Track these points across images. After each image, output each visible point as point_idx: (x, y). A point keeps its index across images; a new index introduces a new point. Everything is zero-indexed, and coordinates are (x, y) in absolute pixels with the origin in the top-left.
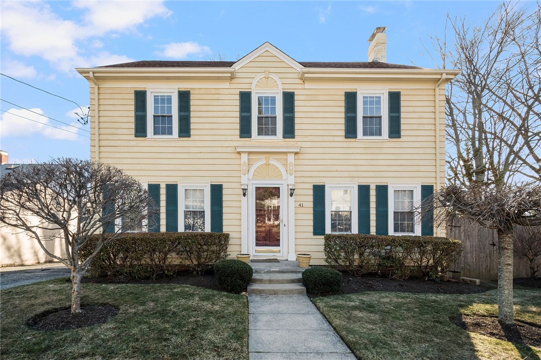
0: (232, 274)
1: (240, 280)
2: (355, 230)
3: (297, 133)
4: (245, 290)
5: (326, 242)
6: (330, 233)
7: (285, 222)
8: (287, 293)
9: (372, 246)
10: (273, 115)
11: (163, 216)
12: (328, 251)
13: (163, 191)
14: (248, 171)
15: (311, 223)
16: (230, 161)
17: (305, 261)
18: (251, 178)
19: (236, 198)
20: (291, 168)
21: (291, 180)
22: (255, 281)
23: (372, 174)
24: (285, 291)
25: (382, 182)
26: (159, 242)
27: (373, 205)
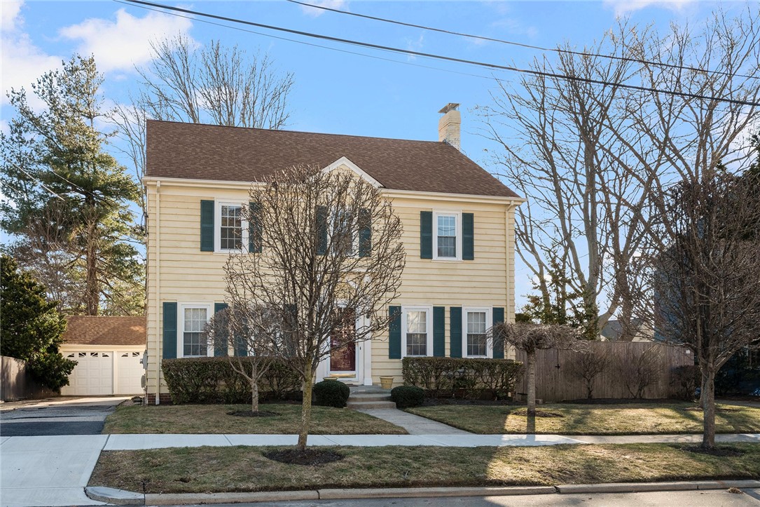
0: (336, 392)
1: (342, 396)
2: (430, 353)
5: (403, 365)
6: (406, 356)
7: (361, 344)
8: (381, 407)
9: (448, 369)
12: (406, 374)
22: (350, 399)
23: (446, 296)
25: (456, 304)
27: (447, 327)
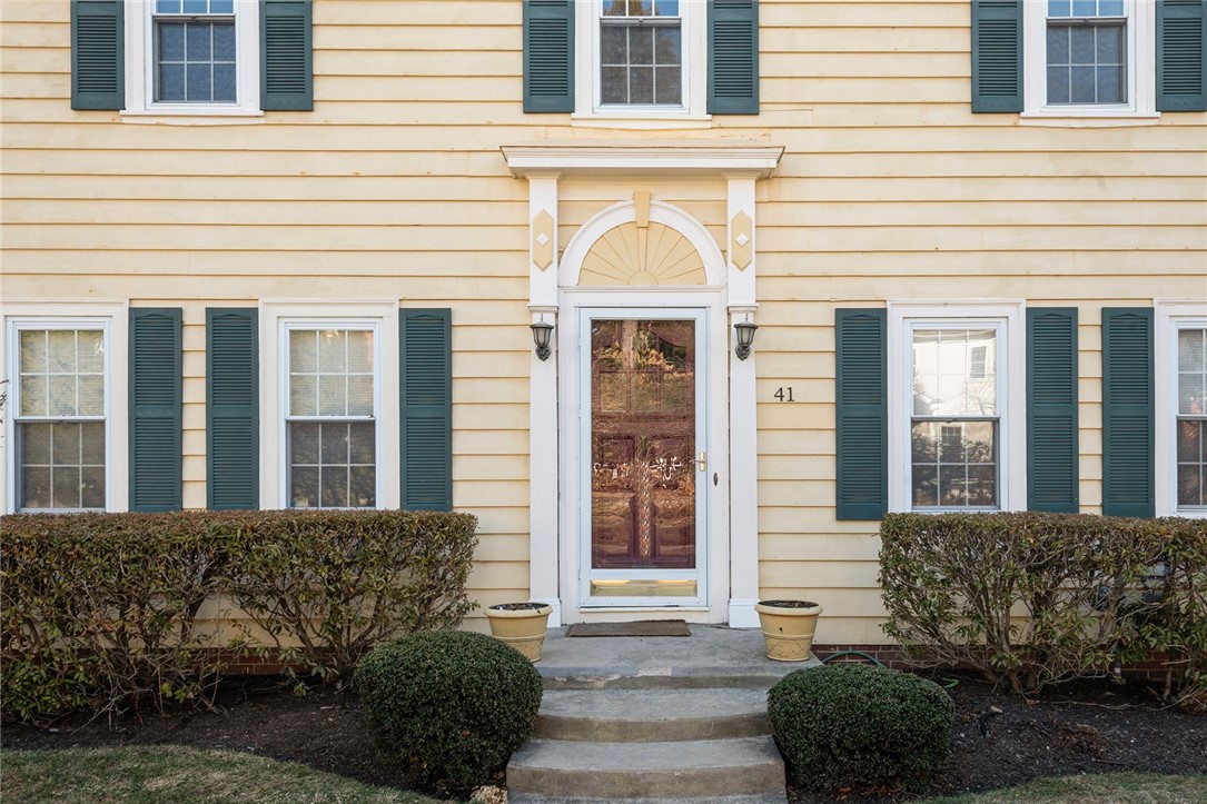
0: (429, 703)
1: (473, 728)
2: (1014, 496)
3: (767, 90)
4: (497, 776)
5: (887, 546)
6: (908, 509)
7: (717, 464)
8: (694, 787)
9: (1090, 565)
10: (666, 19)
11: (195, 444)
12: (898, 588)
13: (195, 340)
14: (561, 252)
15: (828, 469)
16: (481, 213)
17: (795, 631)
18: (572, 281)
19: (507, 366)
20: (742, 238)
21: (742, 291)
22: (553, 729)
23: (1084, 263)
24: (682, 779)
25: (1128, 294)
26: (123, 556)
27: (1090, 392)
